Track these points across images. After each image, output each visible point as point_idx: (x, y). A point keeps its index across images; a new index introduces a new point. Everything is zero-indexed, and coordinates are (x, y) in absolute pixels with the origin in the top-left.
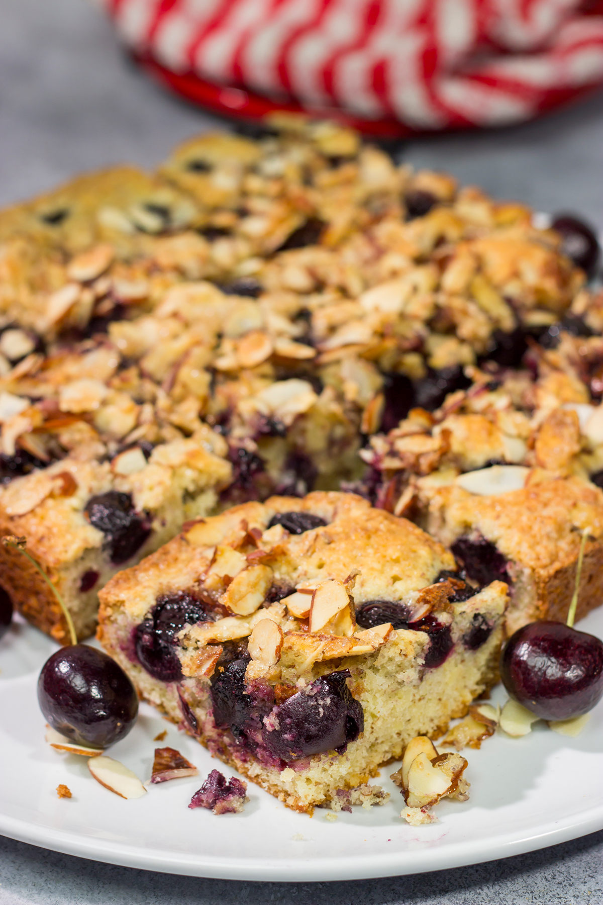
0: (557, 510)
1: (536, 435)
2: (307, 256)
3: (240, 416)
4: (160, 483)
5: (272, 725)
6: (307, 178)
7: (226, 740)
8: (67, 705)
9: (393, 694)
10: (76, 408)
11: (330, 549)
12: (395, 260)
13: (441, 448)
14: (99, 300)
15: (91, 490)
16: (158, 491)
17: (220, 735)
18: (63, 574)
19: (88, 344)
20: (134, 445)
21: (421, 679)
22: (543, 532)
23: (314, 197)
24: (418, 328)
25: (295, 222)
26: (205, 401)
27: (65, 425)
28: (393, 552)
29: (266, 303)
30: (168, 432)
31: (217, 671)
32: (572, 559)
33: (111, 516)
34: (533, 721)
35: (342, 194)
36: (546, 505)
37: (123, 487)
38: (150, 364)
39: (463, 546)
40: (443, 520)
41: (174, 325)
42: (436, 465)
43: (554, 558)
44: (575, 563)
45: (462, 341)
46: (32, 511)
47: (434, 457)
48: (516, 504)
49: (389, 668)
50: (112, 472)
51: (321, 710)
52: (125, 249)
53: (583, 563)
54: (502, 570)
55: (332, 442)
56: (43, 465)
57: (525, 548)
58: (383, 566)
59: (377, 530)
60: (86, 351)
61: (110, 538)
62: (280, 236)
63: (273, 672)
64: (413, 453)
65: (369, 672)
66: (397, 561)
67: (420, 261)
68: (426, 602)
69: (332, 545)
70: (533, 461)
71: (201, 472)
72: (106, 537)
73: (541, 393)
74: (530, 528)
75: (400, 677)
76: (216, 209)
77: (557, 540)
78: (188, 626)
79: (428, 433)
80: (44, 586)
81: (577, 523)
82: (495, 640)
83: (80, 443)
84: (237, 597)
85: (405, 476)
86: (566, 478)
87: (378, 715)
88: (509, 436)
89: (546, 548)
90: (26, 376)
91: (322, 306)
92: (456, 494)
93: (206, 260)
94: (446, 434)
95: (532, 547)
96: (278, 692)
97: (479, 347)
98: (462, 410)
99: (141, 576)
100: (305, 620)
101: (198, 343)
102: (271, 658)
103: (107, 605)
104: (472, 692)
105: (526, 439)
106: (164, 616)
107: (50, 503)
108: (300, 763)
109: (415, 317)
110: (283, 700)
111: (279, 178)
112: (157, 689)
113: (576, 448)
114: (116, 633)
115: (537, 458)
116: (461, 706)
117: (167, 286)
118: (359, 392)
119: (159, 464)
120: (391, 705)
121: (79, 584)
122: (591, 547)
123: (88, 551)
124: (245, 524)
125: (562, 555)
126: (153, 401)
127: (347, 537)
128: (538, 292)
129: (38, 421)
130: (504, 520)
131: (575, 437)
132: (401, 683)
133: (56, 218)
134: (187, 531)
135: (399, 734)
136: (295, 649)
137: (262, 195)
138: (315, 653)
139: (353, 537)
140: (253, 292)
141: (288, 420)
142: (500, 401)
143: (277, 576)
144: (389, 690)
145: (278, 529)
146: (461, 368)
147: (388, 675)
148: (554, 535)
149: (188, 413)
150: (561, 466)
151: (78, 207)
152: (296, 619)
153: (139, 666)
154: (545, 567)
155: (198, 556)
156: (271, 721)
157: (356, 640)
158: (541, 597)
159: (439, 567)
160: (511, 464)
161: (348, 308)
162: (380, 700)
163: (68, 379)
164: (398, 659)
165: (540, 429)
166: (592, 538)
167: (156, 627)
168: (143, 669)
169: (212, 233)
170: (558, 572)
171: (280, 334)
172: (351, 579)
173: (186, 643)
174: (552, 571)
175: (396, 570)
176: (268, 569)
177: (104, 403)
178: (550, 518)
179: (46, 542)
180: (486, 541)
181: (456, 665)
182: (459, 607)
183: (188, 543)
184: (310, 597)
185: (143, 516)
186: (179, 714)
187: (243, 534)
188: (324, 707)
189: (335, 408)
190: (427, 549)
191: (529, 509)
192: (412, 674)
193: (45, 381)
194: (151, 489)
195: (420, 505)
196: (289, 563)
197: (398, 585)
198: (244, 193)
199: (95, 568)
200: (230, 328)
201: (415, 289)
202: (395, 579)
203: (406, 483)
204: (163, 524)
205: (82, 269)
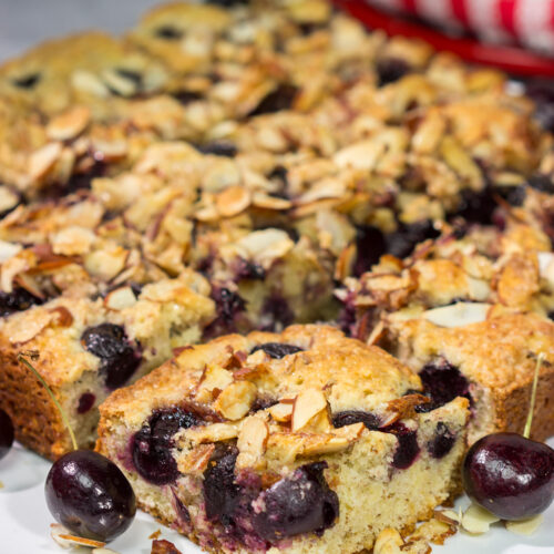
0: (516, 338)
1: (499, 277)
2: (282, 119)
3: (222, 260)
4: (150, 316)
5: (259, 508)
6: (279, 44)
7: (216, 531)
8: (76, 498)
9: (365, 489)
10: (68, 252)
11: (309, 368)
12: (366, 122)
13: (409, 287)
14: (79, 158)
15: (86, 322)
16: (149, 322)
17: (211, 528)
18: (64, 394)
19: (72, 197)
20: (123, 285)
21: (390, 477)
22: (502, 357)
23: (285, 63)
24: (390, 185)
25: (268, 87)
26: (188, 248)
27: (58, 266)
28: (365, 371)
29: (242, 161)
30: (154, 273)
31: (210, 465)
32: (528, 380)
33: (107, 343)
34: (492, 522)
35: (314, 60)
36: (505, 334)
37: (116, 320)
38: (133, 216)
39: (430, 372)
40: (412, 351)
41: (153, 181)
42: (405, 302)
43: (511, 379)
44: (531, 384)
45: (432, 198)
46: (33, 339)
47: (403, 293)
48: (479, 333)
49: (362, 464)
50: (104, 306)
51: (302, 493)
52: (99, 112)
53: (538, 385)
54: (465, 392)
55: (307, 288)
56: (39, 302)
57: (485, 370)
58: (357, 382)
59: (350, 353)
60: (72, 204)
61: (106, 363)
62: (253, 101)
63: (261, 462)
64: (383, 291)
65: (344, 467)
66: (369, 378)
67: (391, 123)
68: (395, 410)
69: (310, 365)
70: (496, 300)
71: (187, 307)
72: (102, 361)
73: (505, 241)
74: (490, 353)
75: (372, 472)
76: (188, 75)
77: (514, 365)
78: (182, 430)
79: (398, 275)
80: (46, 405)
81: (534, 350)
82: (457, 452)
83: (71, 283)
84: (226, 404)
85: (377, 311)
86: (525, 313)
87: (352, 506)
88: (474, 278)
89: (504, 370)
90: (15, 226)
91: (297, 165)
92: (422, 325)
93: (181, 123)
94: (415, 275)
95: (491, 370)
96: (265, 479)
97: (448, 204)
98: (430, 256)
99: (137, 393)
100: (287, 424)
101: (180, 196)
102: (258, 450)
103: (107, 418)
104: (437, 498)
105: (489, 281)
106: (159, 425)
107: (50, 332)
108: (283, 542)
109: (387, 175)
110: (269, 487)
111: (250, 44)
112: (152, 493)
113: (536, 288)
114: (114, 444)
115: (499, 297)
116: (427, 510)
117: (145, 146)
118: (333, 241)
119: (148, 299)
120: (363, 498)
121: (77, 405)
122: (546, 371)
123: (87, 373)
124: (230, 349)
125: (518, 377)
126: (140, 247)
127: (324, 358)
128: (507, 152)
129: (32, 262)
130: (467, 347)
131: (535, 278)
132: (372, 478)
133: (29, 82)
134: (177, 355)
135: (370, 527)
136: (279, 445)
137: (232, 61)
138: (297, 446)
139: (329, 358)
140: (228, 151)
141: (267, 265)
142: (466, 248)
143: (261, 391)
144: (361, 485)
145: (260, 354)
146: (430, 222)
147: (360, 471)
148: (512, 360)
149: (173, 257)
150: (521, 304)
151: (49, 72)
152: (280, 423)
153: (135, 473)
154: (503, 386)
155: (188, 377)
156: (258, 505)
157: (333, 436)
158: (500, 415)
159: (407, 386)
160: (475, 301)
161: (322, 165)
162: (354, 492)
163: (58, 228)
164: (370, 454)
165: (502, 271)
166: (546, 364)
167: (152, 433)
168: (139, 476)
169: (186, 97)
170: (515, 391)
171: (257, 189)
172: (328, 387)
173: (181, 444)
174: (509, 389)
175: (368, 386)
176: (253, 385)
177: (93, 248)
178: (508, 344)
179: (48, 364)
180: (449, 365)
181: (422, 470)
182: (424, 417)
183: (178, 367)
184: (291, 406)
185: (135, 345)
186: (172, 513)
187: (229, 355)
188: (305, 491)
189: (310, 255)
190: (396, 370)
191: (490, 337)
192: (381, 471)
193: (36, 229)
194: (142, 321)
195: (391, 337)
196: (271, 380)
197: (370, 398)
198: (215, 59)
199: (92, 391)
200: (208, 182)
201: (387, 149)
202: (367, 393)
203: (378, 318)
204: (153, 353)
205: (60, 130)
